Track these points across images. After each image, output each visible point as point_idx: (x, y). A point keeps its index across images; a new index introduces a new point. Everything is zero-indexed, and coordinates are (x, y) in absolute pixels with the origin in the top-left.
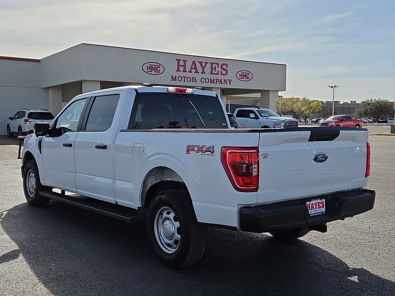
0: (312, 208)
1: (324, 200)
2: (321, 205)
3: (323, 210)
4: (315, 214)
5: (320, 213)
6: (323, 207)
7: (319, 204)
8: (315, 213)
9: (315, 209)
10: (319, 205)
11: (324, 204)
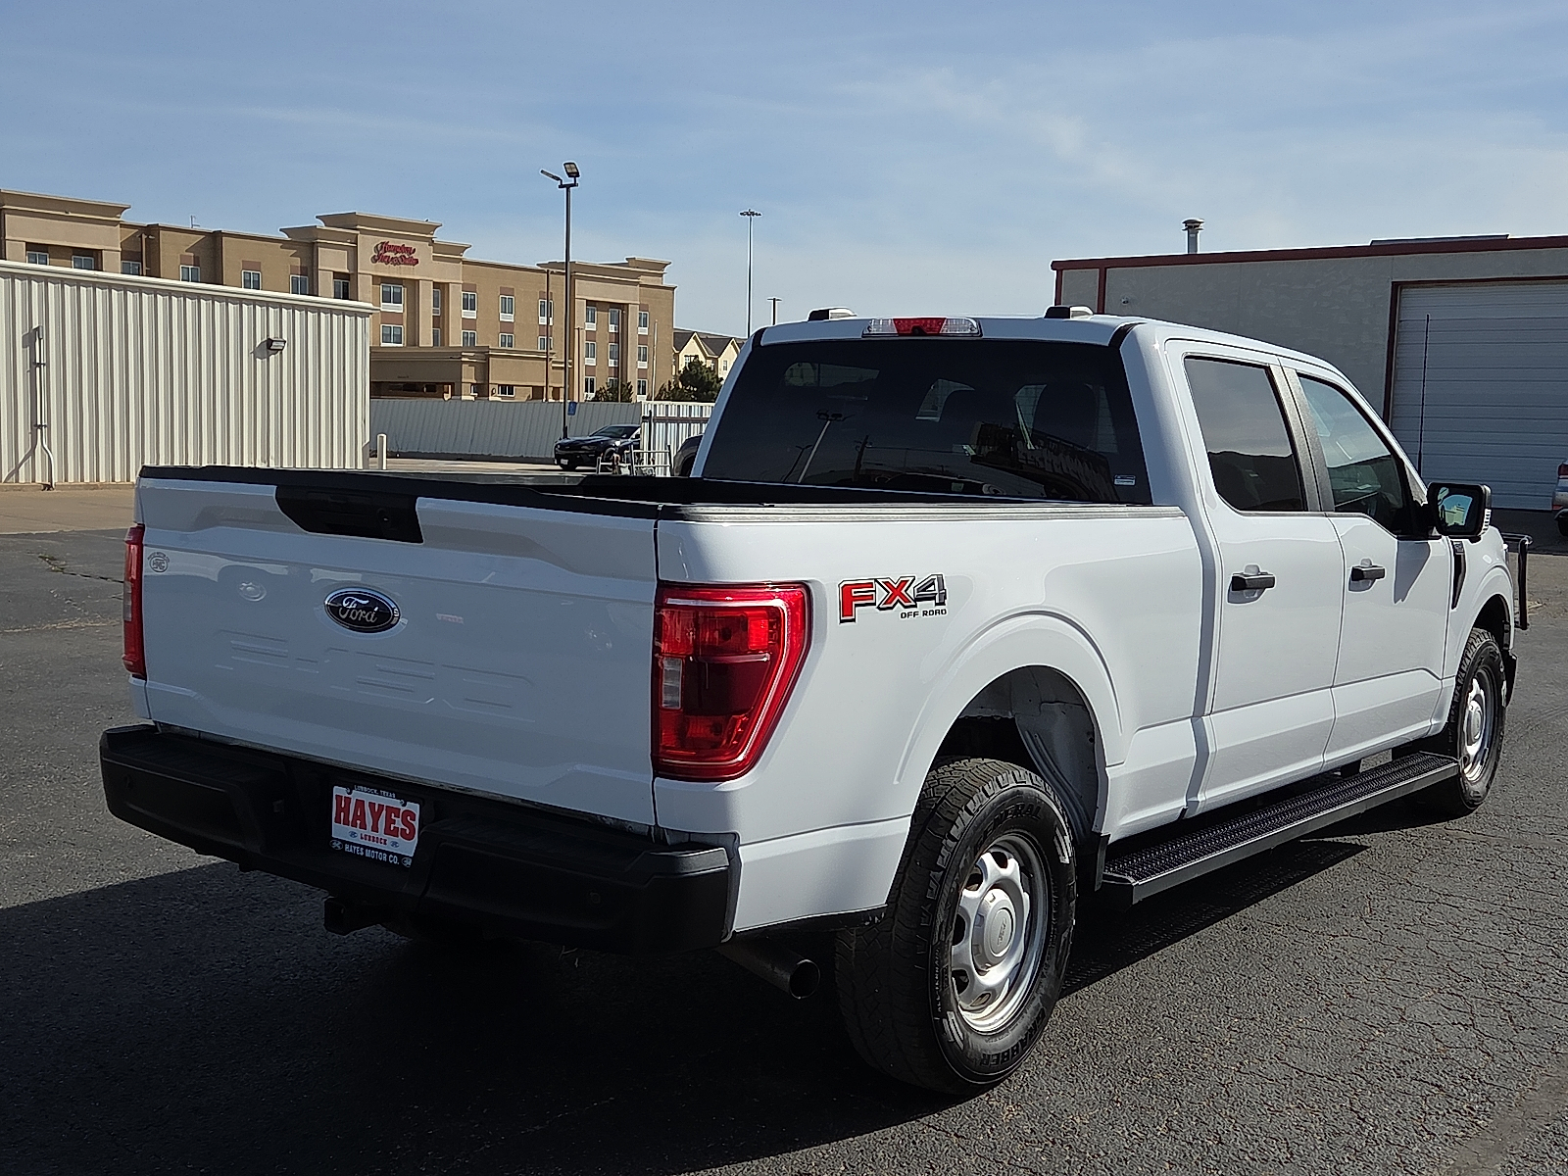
0: (358, 822)
1: (414, 808)
2: (399, 824)
3: (408, 848)
4: (365, 847)
5: (388, 853)
6: (409, 837)
7: (388, 817)
8: (369, 848)
9: (369, 827)
10: (389, 821)
11: (416, 824)
